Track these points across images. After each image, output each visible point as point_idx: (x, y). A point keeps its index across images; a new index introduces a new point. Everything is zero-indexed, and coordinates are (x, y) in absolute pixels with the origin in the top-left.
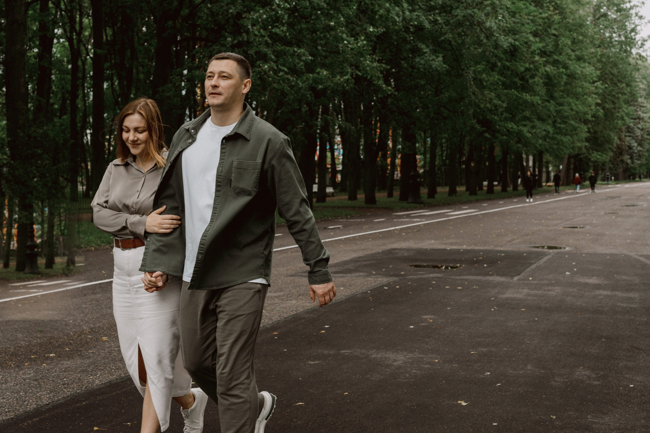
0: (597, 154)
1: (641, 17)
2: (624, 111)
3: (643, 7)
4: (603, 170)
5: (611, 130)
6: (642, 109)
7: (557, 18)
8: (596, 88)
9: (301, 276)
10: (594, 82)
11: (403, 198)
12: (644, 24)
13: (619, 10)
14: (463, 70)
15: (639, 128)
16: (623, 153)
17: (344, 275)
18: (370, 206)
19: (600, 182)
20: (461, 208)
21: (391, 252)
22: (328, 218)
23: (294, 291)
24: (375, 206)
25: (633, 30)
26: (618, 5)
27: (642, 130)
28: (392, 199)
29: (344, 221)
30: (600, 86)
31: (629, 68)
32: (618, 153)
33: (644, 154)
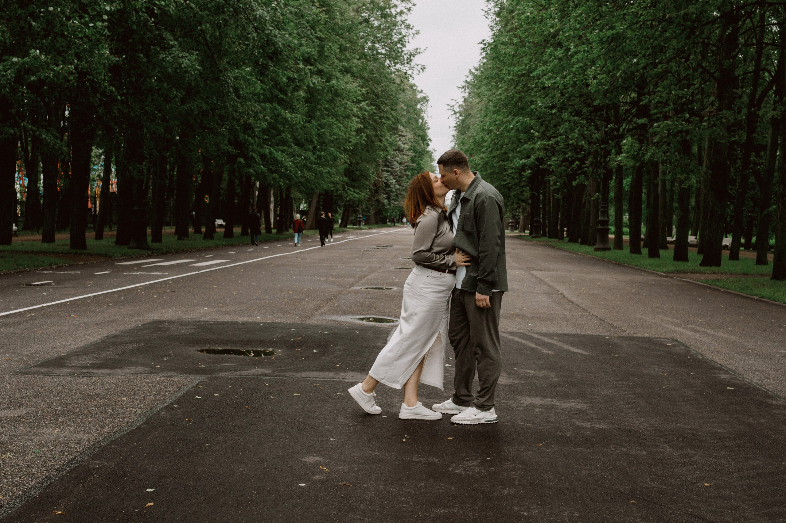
0: (354, 192)
1: (408, 27)
2: (387, 140)
3: (409, 14)
4: (356, 212)
5: (368, 162)
6: (403, 139)
7: (323, 16)
8: (361, 109)
9: (39, 373)
10: (359, 102)
11: (121, 241)
12: (412, 35)
13: (385, 16)
14: (221, 71)
15: (397, 162)
16: (379, 191)
17: (112, 371)
18: (79, 251)
19: (351, 226)
20: (204, 257)
21: (156, 325)
22: (25, 268)
23: (41, 404)
24: (85, 251)
25: (400, 41)
26: (382, 9)
27: (400, 164)
28: (104, 242)
29: (50, 273)
30: (366, 107)
31: (393, 87)
32: (373, 191)
33: (402, 193)
